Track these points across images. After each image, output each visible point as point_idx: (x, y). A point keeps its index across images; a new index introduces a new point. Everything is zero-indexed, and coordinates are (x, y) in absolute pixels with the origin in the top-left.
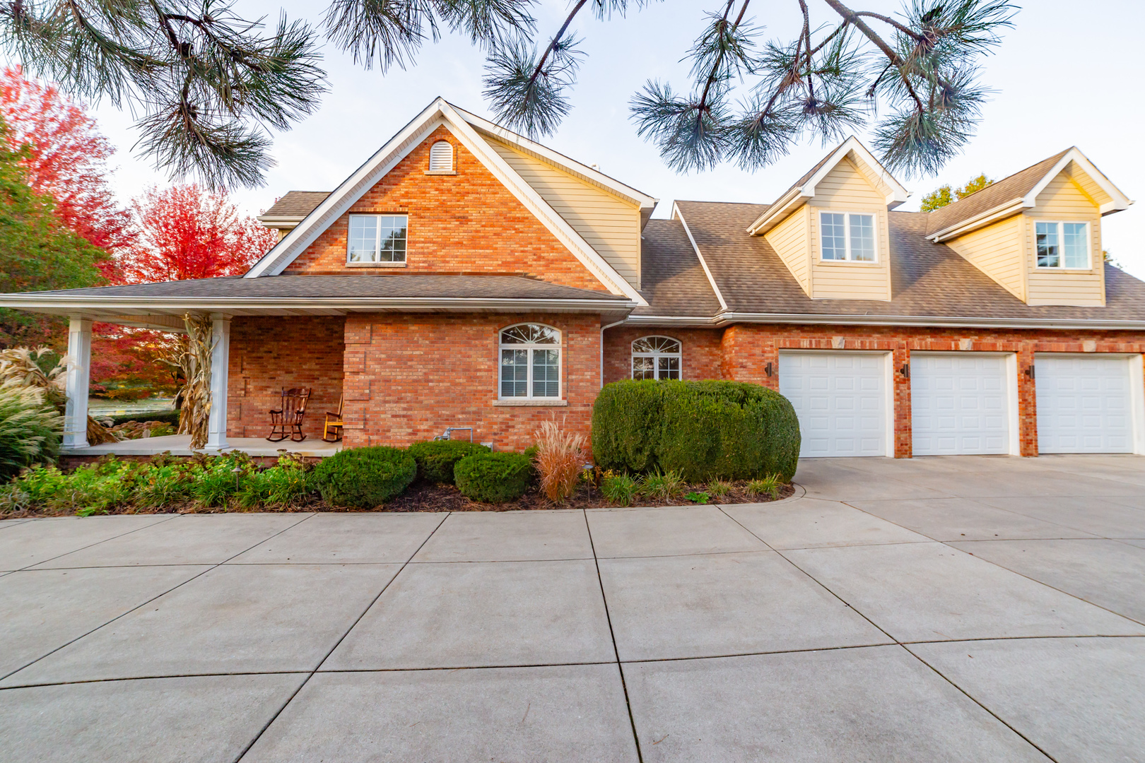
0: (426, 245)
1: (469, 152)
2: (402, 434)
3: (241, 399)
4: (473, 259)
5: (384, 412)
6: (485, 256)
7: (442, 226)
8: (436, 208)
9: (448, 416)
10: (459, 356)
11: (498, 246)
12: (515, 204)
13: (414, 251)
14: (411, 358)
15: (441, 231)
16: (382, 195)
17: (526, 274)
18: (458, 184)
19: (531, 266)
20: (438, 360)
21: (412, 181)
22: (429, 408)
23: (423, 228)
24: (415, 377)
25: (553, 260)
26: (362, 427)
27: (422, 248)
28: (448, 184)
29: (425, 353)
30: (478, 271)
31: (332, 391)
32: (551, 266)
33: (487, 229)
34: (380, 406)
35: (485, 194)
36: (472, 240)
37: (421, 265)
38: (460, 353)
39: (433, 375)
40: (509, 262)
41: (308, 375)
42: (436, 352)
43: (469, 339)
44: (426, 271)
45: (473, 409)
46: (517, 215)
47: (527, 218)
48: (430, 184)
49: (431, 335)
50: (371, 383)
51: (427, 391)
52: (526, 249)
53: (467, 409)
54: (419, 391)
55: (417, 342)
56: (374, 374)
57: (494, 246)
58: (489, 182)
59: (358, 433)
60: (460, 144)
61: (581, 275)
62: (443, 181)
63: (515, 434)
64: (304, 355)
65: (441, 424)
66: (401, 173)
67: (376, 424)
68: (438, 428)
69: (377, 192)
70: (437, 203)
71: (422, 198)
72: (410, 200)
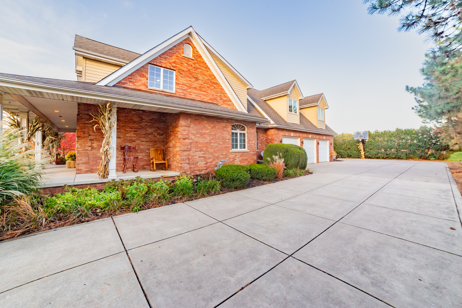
0: (183, 86)
1: (198, 52)
2: (203, 164)
3: (88, 152)
4: (200, 95)
5: (196, 156)
6: (205, 95)
7: (189, 79)
8: (187, 71)
9: (217, 156)
10: (220, 134)
11: (208, 92)
12: (214, 77)
13: (178, 87)
14: (205, 134)
15: (189, 81)
16: (164, 59)
17: (217, 104)
18: (195, 64)
19: (219, 101)
20: (214, 135)
21: (177, 57)
22: (211, 153)
23: (182, 79)
24: (206, 141)
25: (225, 100)
26: (188, 162)
27: (182, 87)
28: (191, 63)
29: (210, 132)
30: (202, 100)
31: (142, 147)
32: (225, 102)
33: (205, 84)
34: (194, 153)
35: (204, 70)
36: (200, 88)
37: (181, 94)
38: (221, 133)
39: (212, 140)
40: (212, 99)
41: (129, 140)
42: (213, 132)
43: (223, 127)
44: (183, 97)
45: (225, 153)
46: (215, 82)
47: (217, 83)
48: (184, 61)
49: (211, 125)
50: (191, 143)
51: (210, 147)
52: (217, 95)
53: (223, 154)
54: (208, 147)
55: (207, 127)
56: (192, 140)
57: (207, 91)
58: (205, 66)
59: (186, 165)
60: (195, 48)
61: (233, 107)
62: (189, 61)
63: (236, 162)
64: (127, 129)
65: (215, 159)
66: (172, 52)
67: (193, 160)
68: (214, 161)
69: (162, 57)
70: (187, 69)
71: (181, 65)
72: (176, 65)
